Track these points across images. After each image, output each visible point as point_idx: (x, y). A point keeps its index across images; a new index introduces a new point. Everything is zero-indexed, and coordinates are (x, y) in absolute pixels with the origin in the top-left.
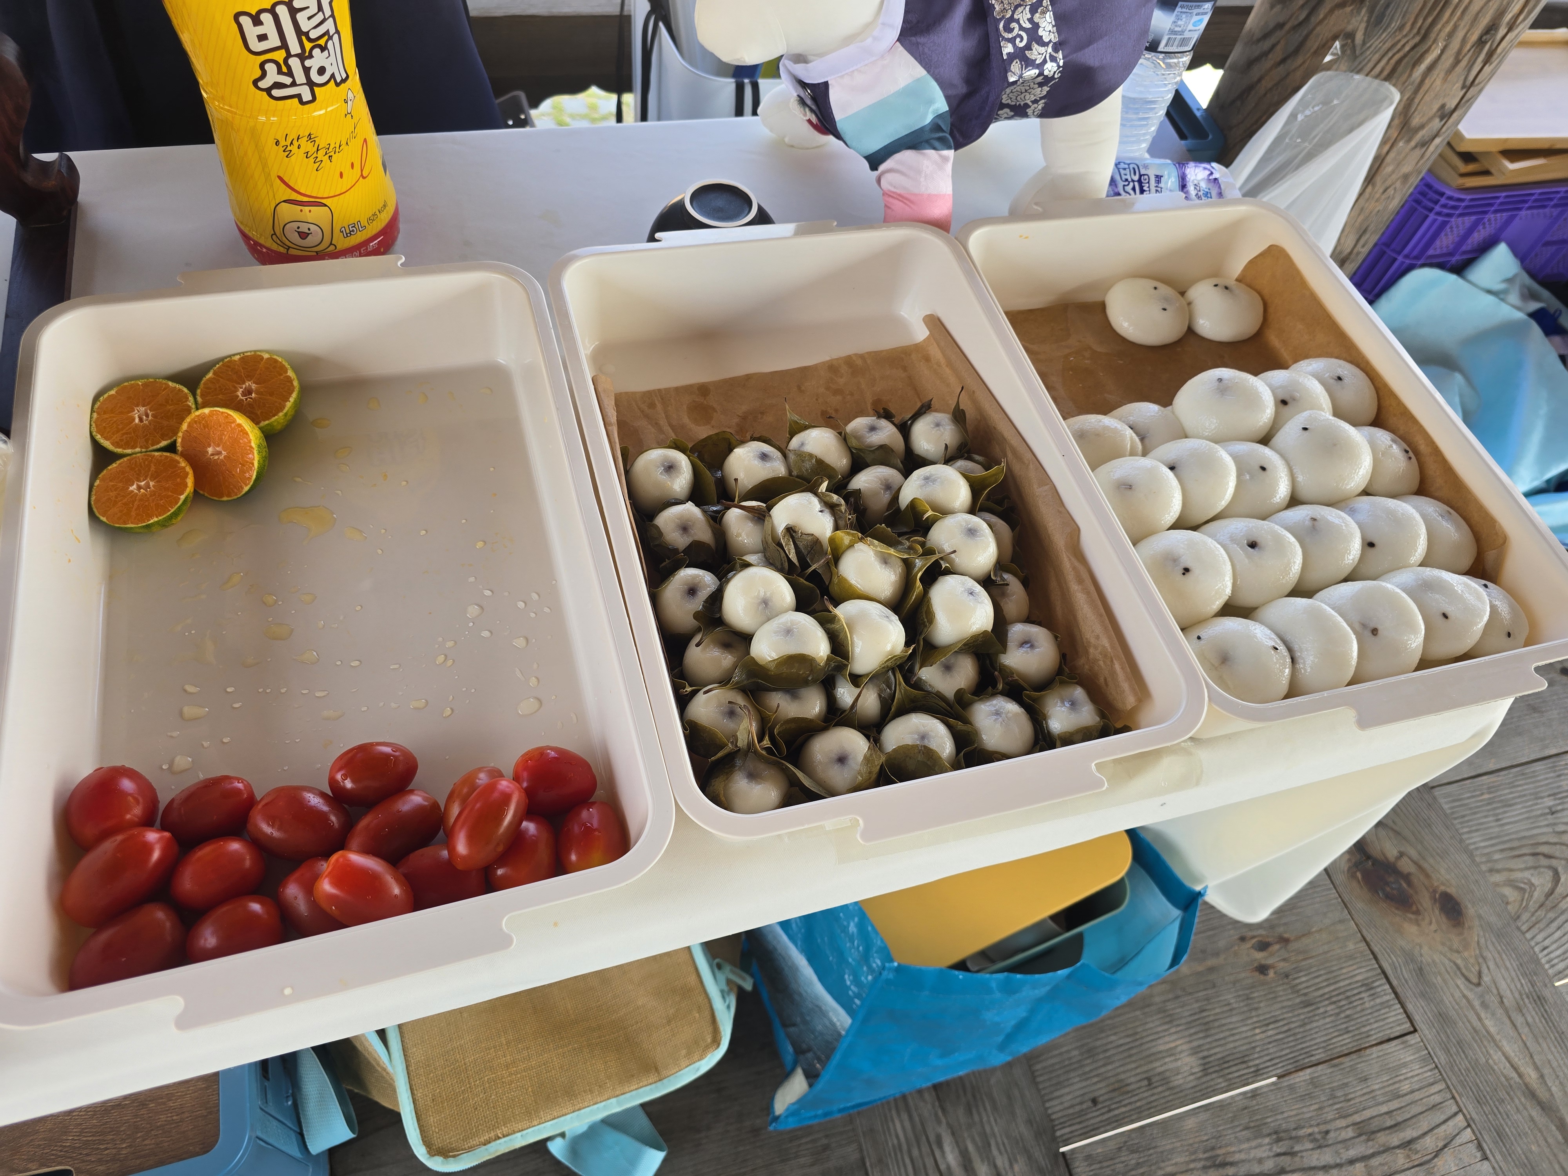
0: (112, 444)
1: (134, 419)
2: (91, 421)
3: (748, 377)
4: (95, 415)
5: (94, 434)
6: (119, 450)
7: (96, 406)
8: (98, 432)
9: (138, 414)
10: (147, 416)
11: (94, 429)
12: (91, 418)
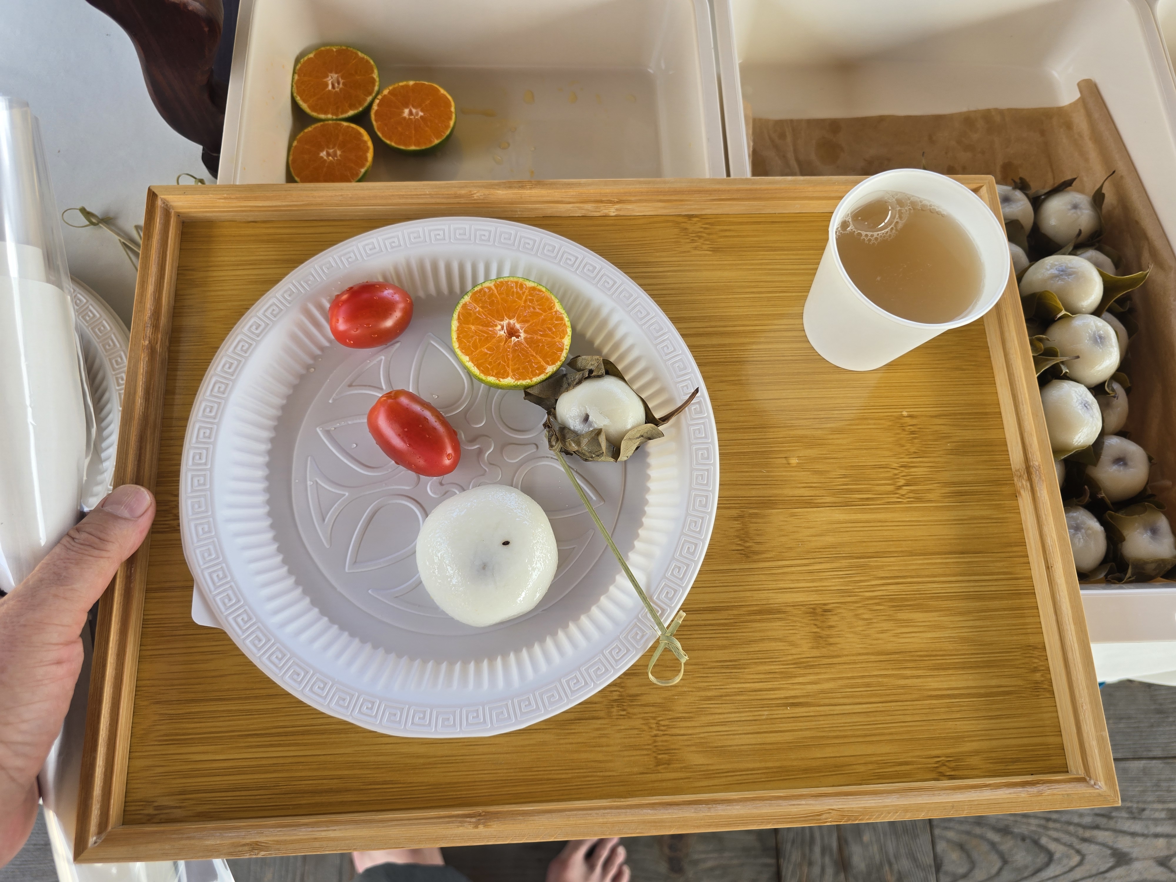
0: (309, 107)
1: (327, 85)
2: (292, 81)
3: (881, 119)
4: (296, 77)
5: (295, 94)
6: (314, 114)
7: (298, 67)
8: (298, 93)
9: (331, 80)
10: (339, 83)
11: (295, 90)
12: (293, 79)
